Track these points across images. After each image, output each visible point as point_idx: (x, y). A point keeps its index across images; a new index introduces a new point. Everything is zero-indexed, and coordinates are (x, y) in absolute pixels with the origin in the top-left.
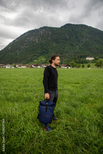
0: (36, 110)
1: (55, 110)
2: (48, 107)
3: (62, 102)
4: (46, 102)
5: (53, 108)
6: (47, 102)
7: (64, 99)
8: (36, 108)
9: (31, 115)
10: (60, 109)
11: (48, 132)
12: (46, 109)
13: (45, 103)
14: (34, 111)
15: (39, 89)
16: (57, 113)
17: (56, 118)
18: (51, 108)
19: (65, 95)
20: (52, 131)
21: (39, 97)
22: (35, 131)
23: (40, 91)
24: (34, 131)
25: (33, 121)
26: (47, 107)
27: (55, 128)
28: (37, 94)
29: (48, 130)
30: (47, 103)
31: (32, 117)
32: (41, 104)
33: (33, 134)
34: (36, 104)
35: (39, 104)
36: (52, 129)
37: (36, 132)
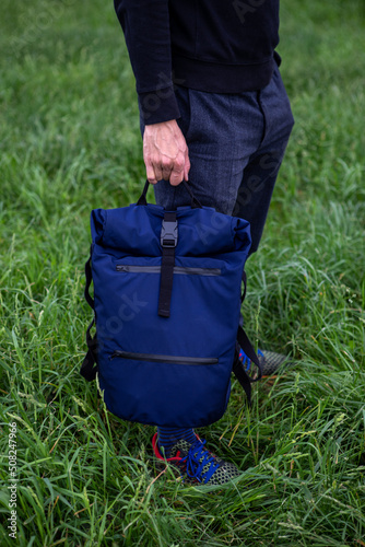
0: (61, 292)
1: (255, 284)
2: (178, 271)
3: (313, 204)
4: (158, 217)
5: (227, 274)
6: (170, 212)
7: (326, 171)
8: (65, 268)
9: (25, 334)
10: (299, 265)
11: (199, 490)
12: (166, 284)
13: (146, 229)
14: (50, 300)
15: (67, 86)
16: (272, 306)
17: (269, 357)
18: (207, 271)
19: (334, 131)
20: (235, 481)
21: (78, 164)
22: (77, 482)
23: (77, 105)
24: (62, 484)
25: (50, 396)
26: (167, 268)
27: (266, 449)
28: (52, 132)
29: (192, 472)
30: (169, 230)
31: (31, 361)
32: (108, 239)
33: (60, 512)
34: (51, 230)
35: (84, 226)
36: (240, 456)
37: (84, 496)
